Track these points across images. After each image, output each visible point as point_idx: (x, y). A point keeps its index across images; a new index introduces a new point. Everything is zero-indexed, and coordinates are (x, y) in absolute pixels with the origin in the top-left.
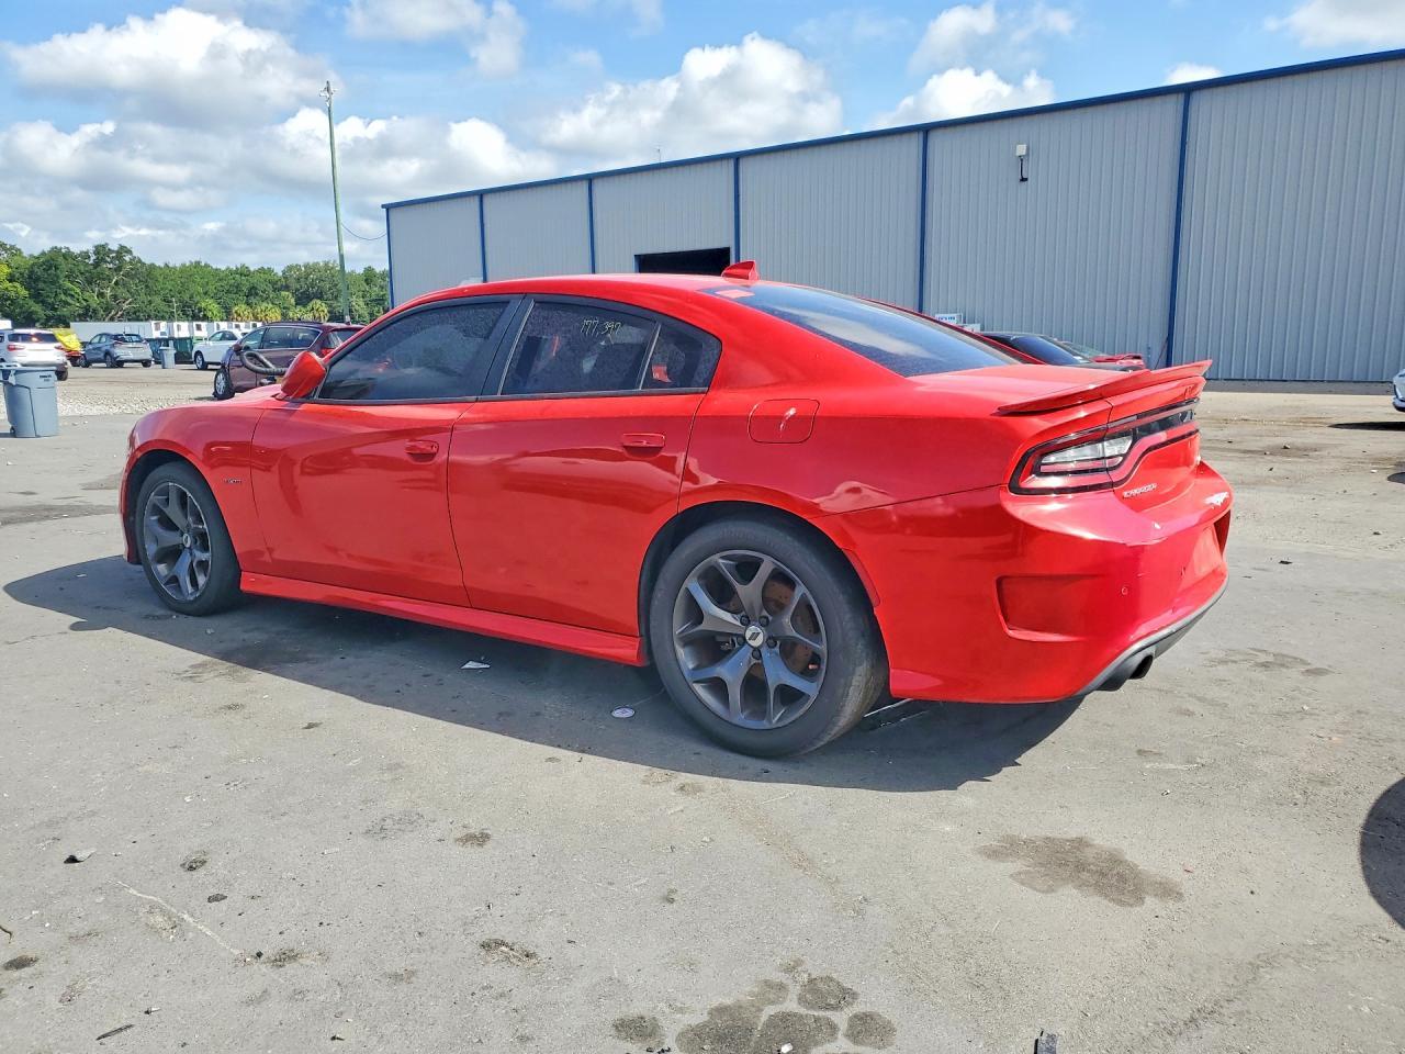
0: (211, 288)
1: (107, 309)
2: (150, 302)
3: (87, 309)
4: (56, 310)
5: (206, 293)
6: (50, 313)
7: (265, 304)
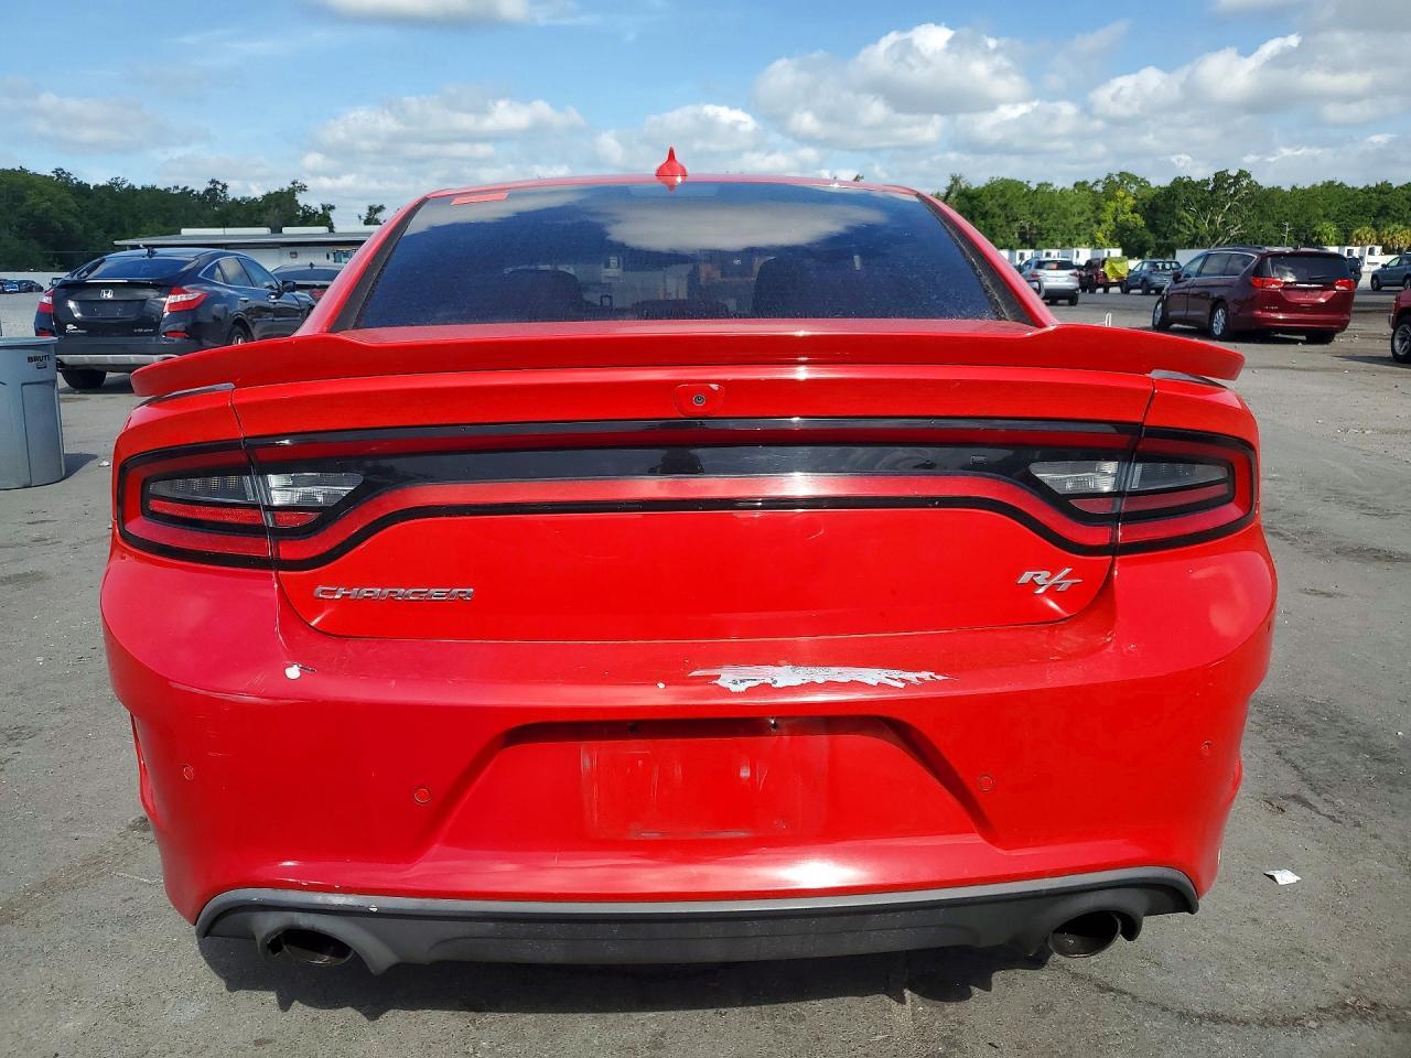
0: (1334, 210)
1: (1215, 237)
2: (1260, 228)
3: (1195, 236)
4: (1166, 238)
5: (1324, 216)
6: (1161, 241)
7: (1396, 225)
